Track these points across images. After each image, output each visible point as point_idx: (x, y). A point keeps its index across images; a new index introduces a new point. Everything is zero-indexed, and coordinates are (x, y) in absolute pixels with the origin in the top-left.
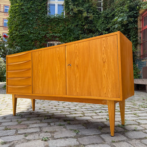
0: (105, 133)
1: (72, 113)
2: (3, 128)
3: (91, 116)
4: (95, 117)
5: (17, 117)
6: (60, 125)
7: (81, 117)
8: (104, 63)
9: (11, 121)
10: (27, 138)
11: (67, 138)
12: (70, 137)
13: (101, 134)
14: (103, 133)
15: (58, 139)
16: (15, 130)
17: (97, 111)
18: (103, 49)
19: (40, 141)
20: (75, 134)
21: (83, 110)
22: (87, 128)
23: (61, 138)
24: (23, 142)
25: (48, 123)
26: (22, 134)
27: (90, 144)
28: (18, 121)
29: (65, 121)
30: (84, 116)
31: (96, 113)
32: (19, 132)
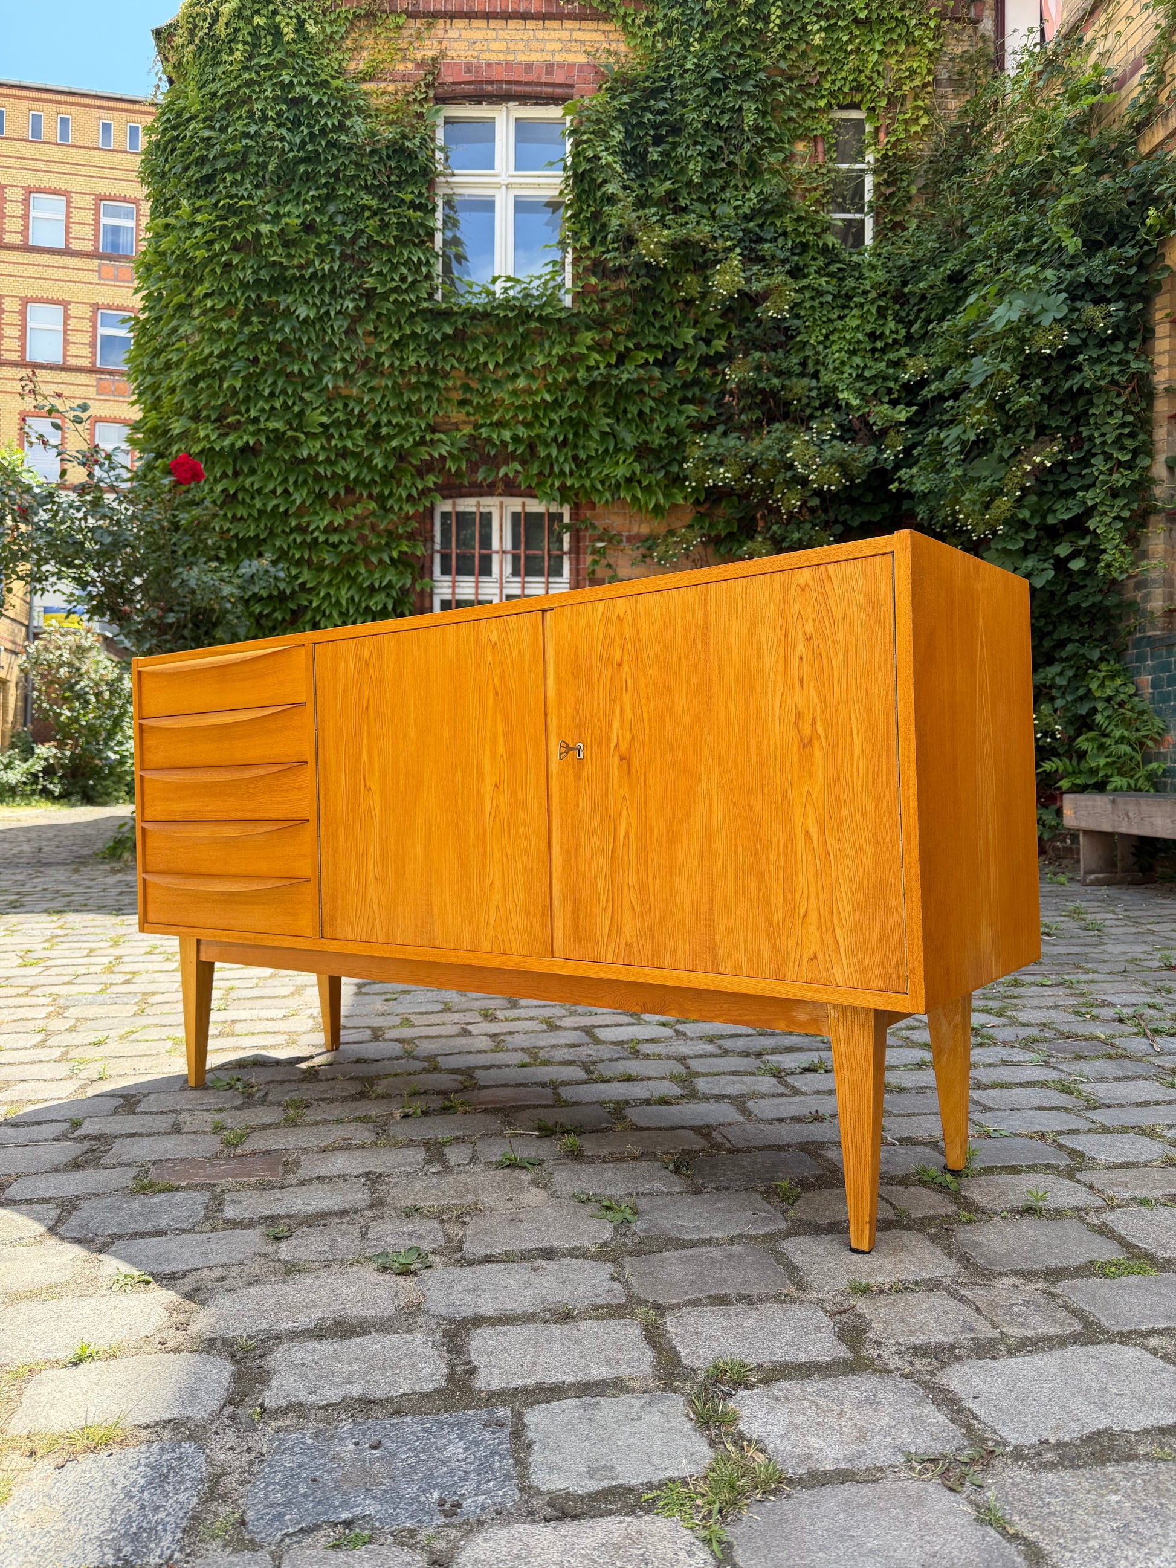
0: (817, 1230)
1: (605, 1070)
2: (125, 1177)
3: (739, 1102)
4: (764, 1108)
5: (211, 1099)
6: (513, 1165)
7: (664, 1101)
8: (806, 744)
9: (176, 1130)
10: (285, 1251)
11: (549, 1254)
12: (573, 1253)
13: (787, 1235)
14: (798, 1228)
15: (486, 1260)
16: (203, 1197)
17: (789, 1061)
18: (800, 647)
19: (370, 1273)
20: (607, 1233)
21: (685, 1049)
22: (697, 1192)
23: (507, 1258)
24: (255, 1281)
25: (427, 1145)
26: (251, 1224)
27: (697, 1303)
28: (219, 1129)
29: (547, 1132)
30: (692, 1095)
31: (778, 1074)
32: (230, 1212)
